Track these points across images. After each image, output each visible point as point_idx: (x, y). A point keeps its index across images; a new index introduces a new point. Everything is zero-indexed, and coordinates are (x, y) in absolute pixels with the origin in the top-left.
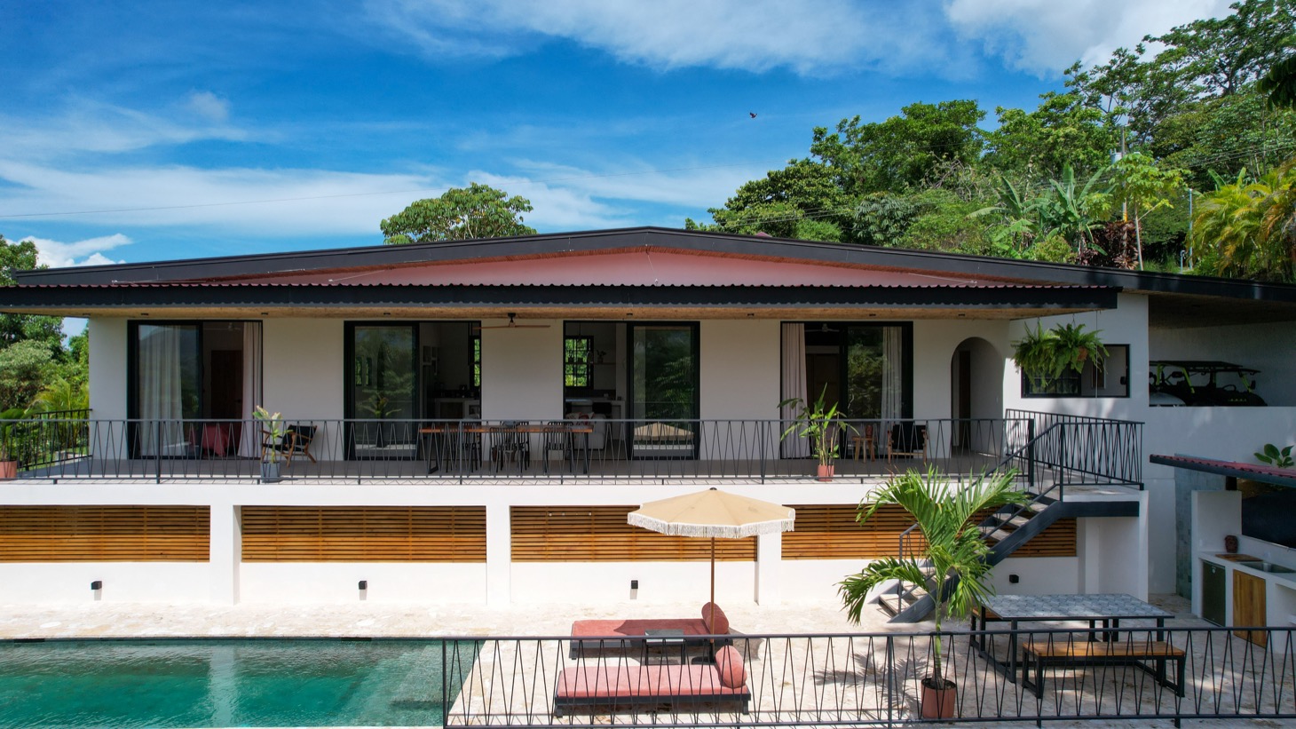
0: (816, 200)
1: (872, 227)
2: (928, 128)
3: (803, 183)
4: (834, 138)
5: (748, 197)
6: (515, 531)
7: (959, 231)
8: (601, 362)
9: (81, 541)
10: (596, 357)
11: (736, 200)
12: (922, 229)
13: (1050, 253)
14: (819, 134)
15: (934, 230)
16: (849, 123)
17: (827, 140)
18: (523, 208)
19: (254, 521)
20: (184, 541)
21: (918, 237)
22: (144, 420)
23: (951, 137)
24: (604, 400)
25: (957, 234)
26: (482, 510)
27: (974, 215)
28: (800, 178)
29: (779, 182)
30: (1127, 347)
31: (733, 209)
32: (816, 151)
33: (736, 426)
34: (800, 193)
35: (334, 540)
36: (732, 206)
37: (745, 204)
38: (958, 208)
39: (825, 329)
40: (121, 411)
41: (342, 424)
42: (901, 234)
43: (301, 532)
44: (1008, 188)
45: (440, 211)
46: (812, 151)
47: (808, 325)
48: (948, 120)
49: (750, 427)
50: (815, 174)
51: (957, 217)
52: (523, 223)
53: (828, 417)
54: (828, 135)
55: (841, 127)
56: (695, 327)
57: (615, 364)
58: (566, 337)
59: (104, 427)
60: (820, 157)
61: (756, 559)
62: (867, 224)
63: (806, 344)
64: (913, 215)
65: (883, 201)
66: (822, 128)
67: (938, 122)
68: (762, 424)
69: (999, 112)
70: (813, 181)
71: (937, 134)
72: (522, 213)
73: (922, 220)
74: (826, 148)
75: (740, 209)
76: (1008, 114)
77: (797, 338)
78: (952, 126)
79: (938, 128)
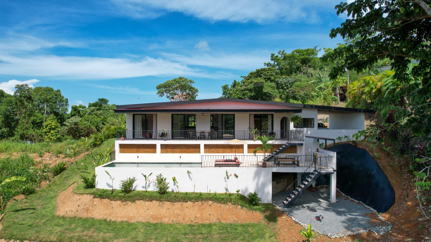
0: (269, 77)
1: (283, 85)
2: (301, 57)
3: (266, 72)
4: (277, 57)
5: (251, 76)
6: (205, 148)
7: (306, 86)
8: (215, 121)
9: (135, 150)
10: (214, 120)
11: (247, 77)
12: (296, 86)
13: (327, 93)
14: (273, 55)
15: (299, 86)
16: (281, 52)
17: (275, 57)
18: (192, 82)
19: (163, 147)
20: (152, 150)
21: (295, 88)
22: (135, 131)
23: (307, 59)
24: (216, 129)
25: (305, 87)
26: (200, 145)
27: (310, 82)
28: (265, 71)
29: (259, 72)
30: (314, 118)
31: (247, 79)
32: (272, 60)
33: (240, 132)
34: (265, 75)
35: (176, 150)
36: (246, 78)
37: (250, 78)
38: (306, 80)
39: (259, 115)
40: (132, 129)
41: (171, 131)
42: (291, 87)
43: (170, 148)
44: (319, 75)
45: (173, 84)
46: (271, 59)
47: (254, 115)
48: (306, 55)
49: (242, 132)
50: (269, 70)
51: (306, 83)
52: (192, 86)
53: (255, 130)
54: (275, 56)
55: (279, 53)
56: (234, 115)
57: (218, 122)
58: (211, 116)
59: (129, 132)
60: (273, 61)
61: (243, 153)
62: (282, 84)
63: (254, 118)
64: (295, 82)
65: (286, 78)
66: (273, 53)
67: (303, 55)
68: (244, 131)
69: (324, 49)
70: (269, 72)
71: (303, 59)
72: (192, 84)
73: (296, 83)
74: (275, 59)
75: (248, 79)
76: (327, 50)
77: (252, 117)
78: (307, 56)
79: (303, 57)
